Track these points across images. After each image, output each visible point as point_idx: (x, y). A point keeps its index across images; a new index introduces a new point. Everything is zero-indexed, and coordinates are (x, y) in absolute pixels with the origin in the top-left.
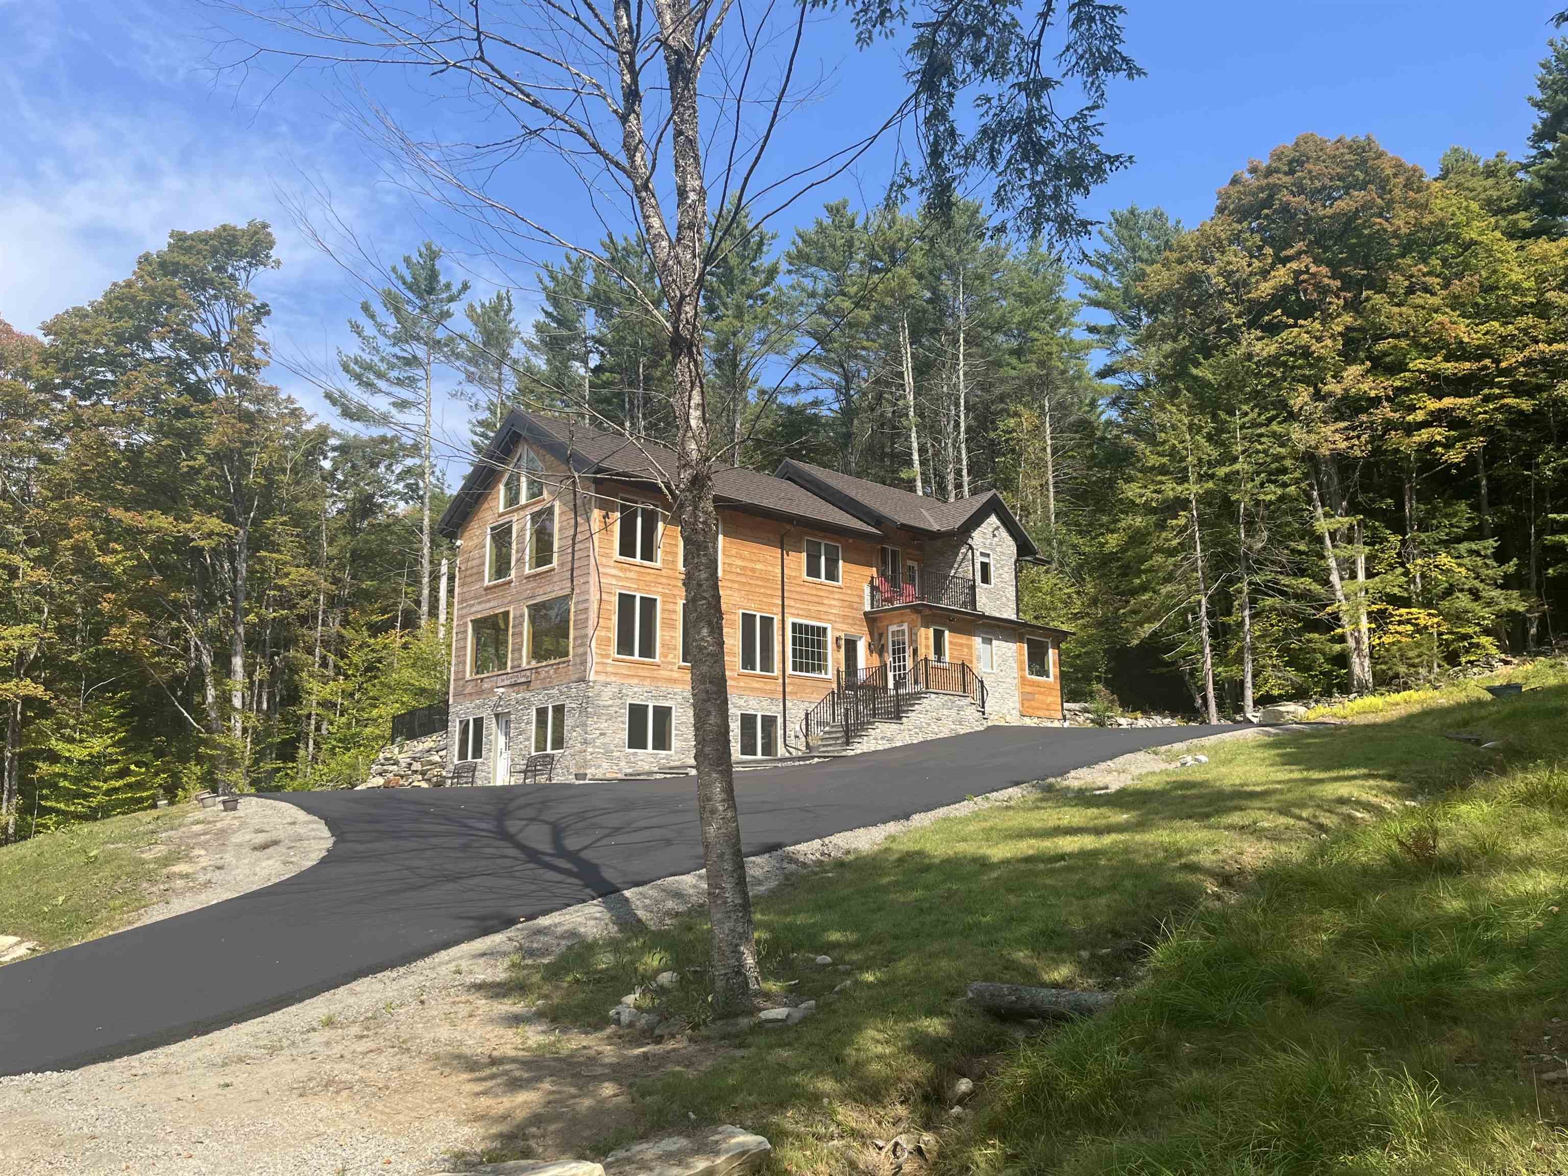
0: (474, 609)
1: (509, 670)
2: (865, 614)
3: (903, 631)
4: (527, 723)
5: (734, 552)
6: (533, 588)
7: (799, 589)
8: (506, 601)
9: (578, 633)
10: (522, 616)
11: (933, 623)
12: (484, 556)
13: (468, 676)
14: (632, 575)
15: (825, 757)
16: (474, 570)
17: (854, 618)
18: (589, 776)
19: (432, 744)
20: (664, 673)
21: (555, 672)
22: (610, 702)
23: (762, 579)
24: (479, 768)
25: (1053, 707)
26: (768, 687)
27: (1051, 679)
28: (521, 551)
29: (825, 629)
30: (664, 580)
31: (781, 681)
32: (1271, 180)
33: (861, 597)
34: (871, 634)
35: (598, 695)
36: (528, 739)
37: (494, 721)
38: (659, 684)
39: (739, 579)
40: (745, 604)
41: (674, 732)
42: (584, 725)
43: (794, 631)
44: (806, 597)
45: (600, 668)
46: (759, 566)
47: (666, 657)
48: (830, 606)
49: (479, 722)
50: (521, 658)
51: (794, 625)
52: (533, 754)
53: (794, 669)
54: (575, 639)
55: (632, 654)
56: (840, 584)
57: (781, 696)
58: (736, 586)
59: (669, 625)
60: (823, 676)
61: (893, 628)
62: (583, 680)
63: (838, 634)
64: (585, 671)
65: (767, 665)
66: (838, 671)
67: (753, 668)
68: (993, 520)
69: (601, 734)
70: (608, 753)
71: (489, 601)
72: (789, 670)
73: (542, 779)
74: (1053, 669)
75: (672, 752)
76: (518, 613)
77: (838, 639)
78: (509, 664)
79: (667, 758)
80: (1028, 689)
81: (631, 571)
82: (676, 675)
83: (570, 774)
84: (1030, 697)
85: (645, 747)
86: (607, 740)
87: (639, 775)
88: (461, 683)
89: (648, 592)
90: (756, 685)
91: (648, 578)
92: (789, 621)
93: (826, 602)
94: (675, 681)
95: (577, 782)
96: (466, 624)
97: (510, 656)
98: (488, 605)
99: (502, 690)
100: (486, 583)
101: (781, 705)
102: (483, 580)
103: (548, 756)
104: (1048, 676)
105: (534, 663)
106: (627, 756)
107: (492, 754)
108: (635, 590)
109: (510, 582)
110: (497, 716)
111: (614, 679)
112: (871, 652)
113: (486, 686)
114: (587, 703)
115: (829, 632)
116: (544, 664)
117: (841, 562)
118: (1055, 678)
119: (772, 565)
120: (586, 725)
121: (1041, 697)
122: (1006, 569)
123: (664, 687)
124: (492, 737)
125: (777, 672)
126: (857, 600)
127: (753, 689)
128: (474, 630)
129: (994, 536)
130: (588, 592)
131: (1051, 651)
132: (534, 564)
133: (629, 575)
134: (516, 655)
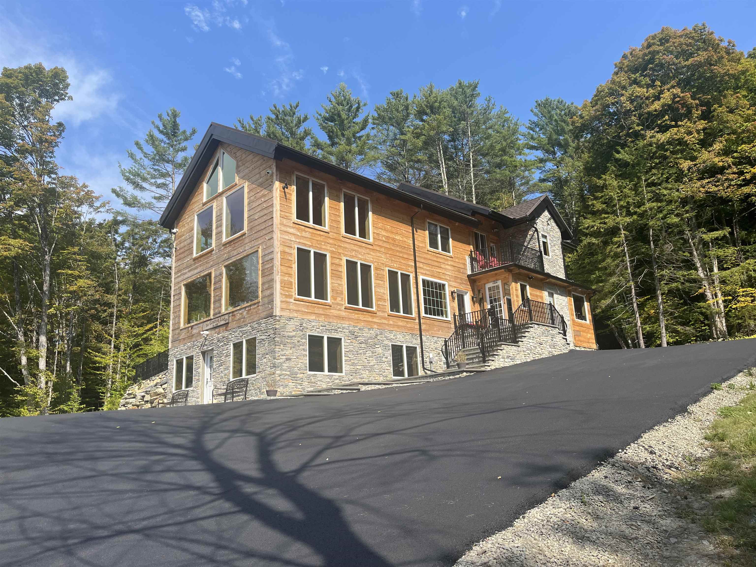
0: (186, 276)
1: (212, 317)
2: (469, 276)
3: (498, 287)
4: (227, 356)
5: (380, 225)
6: (229, 252)
7: (425, 256)
8: (209, 265)
9: (266, 279)
10: (221, 274)
11: (520, 280)
12: (193, 236)
13: (182, 326)
14: (307, 235)
15: (471, 372)
16: (186, 248)
17: (461, 279)
18: (278, 394)
19: (159, 381)
20: (334, 312)
21: (248, 313)
22: (294, 333)
23: (401, 247)
24: (190, 394)
25: (591, 341)
26: (409, 325)
27: (588, 322)
28: (219, 226)
29: (444, 285)
30: (331, 241)
31: (417, 321)
32: (651, 49)
33: (465, 264)
34: (473, 290)
35: (284, 327)
36: (227, 368)
37: (201, 357)
38: (331, 320)
39: (385, 245)
40: (389, 263)
41: (344, 358)
42: (273, 352)
43: (424, 286)
44: (430, 262)
45: (284, 306)
46: (398, 237)
47: (335, 299)
48: (446, 269)
49: (190, 359)
50: (220, 307)
51: (424, 281)
52: (232, 380)
53: (426, 313)
54: (263, 284)
55: (309, 296)
56: (451, 254)
57: (418, 333)
58: (383, 250)
59: (336, 275)
60: (445, 319)
61: (488, 286)
62: (271, 316)
63: (453, 290)
64: (272, 308)
65: (407, 309)
66: (455, 316)
67: (398, 311)
68: (546, 214)
69: (287, 359)
70: (293, 376)
71: (196, 268)
72: (423, 314)
73: (239, 399)
74: (588, 316)
75: (343, 374)
76: (218, 273)
77: (452, 293)
78: (212, 312)
79: (340, 378)
80: (577, 328)
81: (306, 232)
82: (343, 314)
83: (262, 393)
84: (578, 334)
85: (322, 370)
86: (292, 364)
87: (320, 391)
88: (177, 331)
89: (321, 249)
90: (400, 324)
91: (319, 238)
92: (421, 278)
93: (442, 266)
94: (343, 318)
95: (269, 398)
96: (180, 288)
97: (212, 306)
98: (196, 271)
99: (207, 332)
100: (195, 255)
101: (419, 338)
102: (192, 253)
103: (243, 380)
104: (586, 320)
105: (231, 309)
106: (309, 377)
107: (200, 383)
108: (310, 246)
109: (212, 250)
110: (204, 353)
111: (296, 315)
112: (474, 303)
113: (195, 331)
114: (275, 334)
115: (447, 287)
116: (238, 308)
117: (450, 240)
118: (590, 322)
119: (407, 237)
120: (275, 352)
121: (585, 334)
122: (557, 247)
123: (335, 323)
124: (200, 370)
125: (414, 314)
126: (462, 266)
127: (398, 327)
128: (186, 292)
129: (548, 224)
130: (272, 246)
131: (586, 303)
132: (229, 235)
133: (304, 234)
134: (217, 305)
